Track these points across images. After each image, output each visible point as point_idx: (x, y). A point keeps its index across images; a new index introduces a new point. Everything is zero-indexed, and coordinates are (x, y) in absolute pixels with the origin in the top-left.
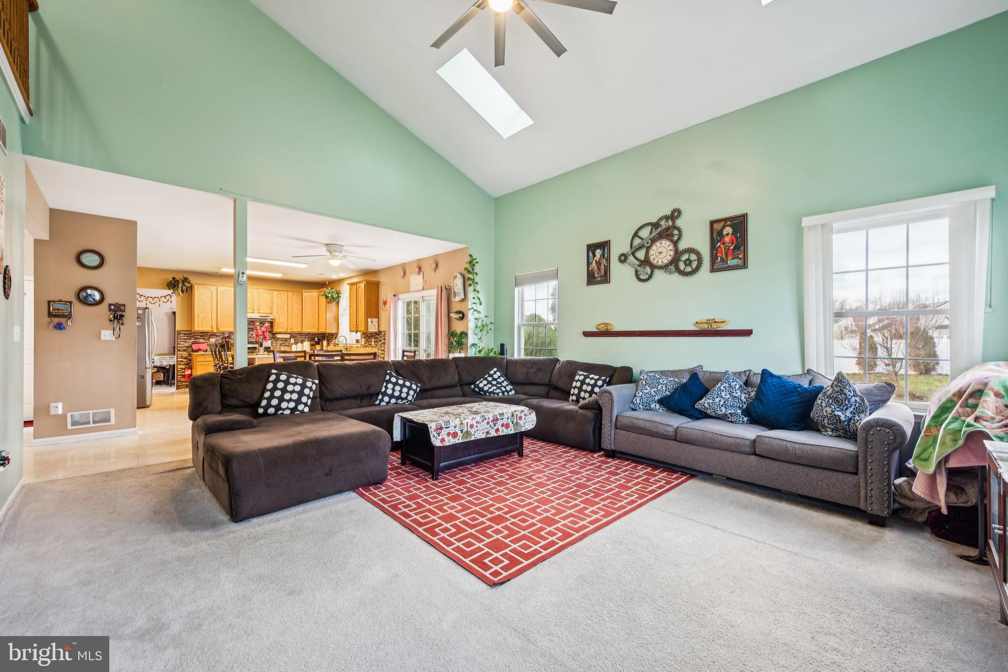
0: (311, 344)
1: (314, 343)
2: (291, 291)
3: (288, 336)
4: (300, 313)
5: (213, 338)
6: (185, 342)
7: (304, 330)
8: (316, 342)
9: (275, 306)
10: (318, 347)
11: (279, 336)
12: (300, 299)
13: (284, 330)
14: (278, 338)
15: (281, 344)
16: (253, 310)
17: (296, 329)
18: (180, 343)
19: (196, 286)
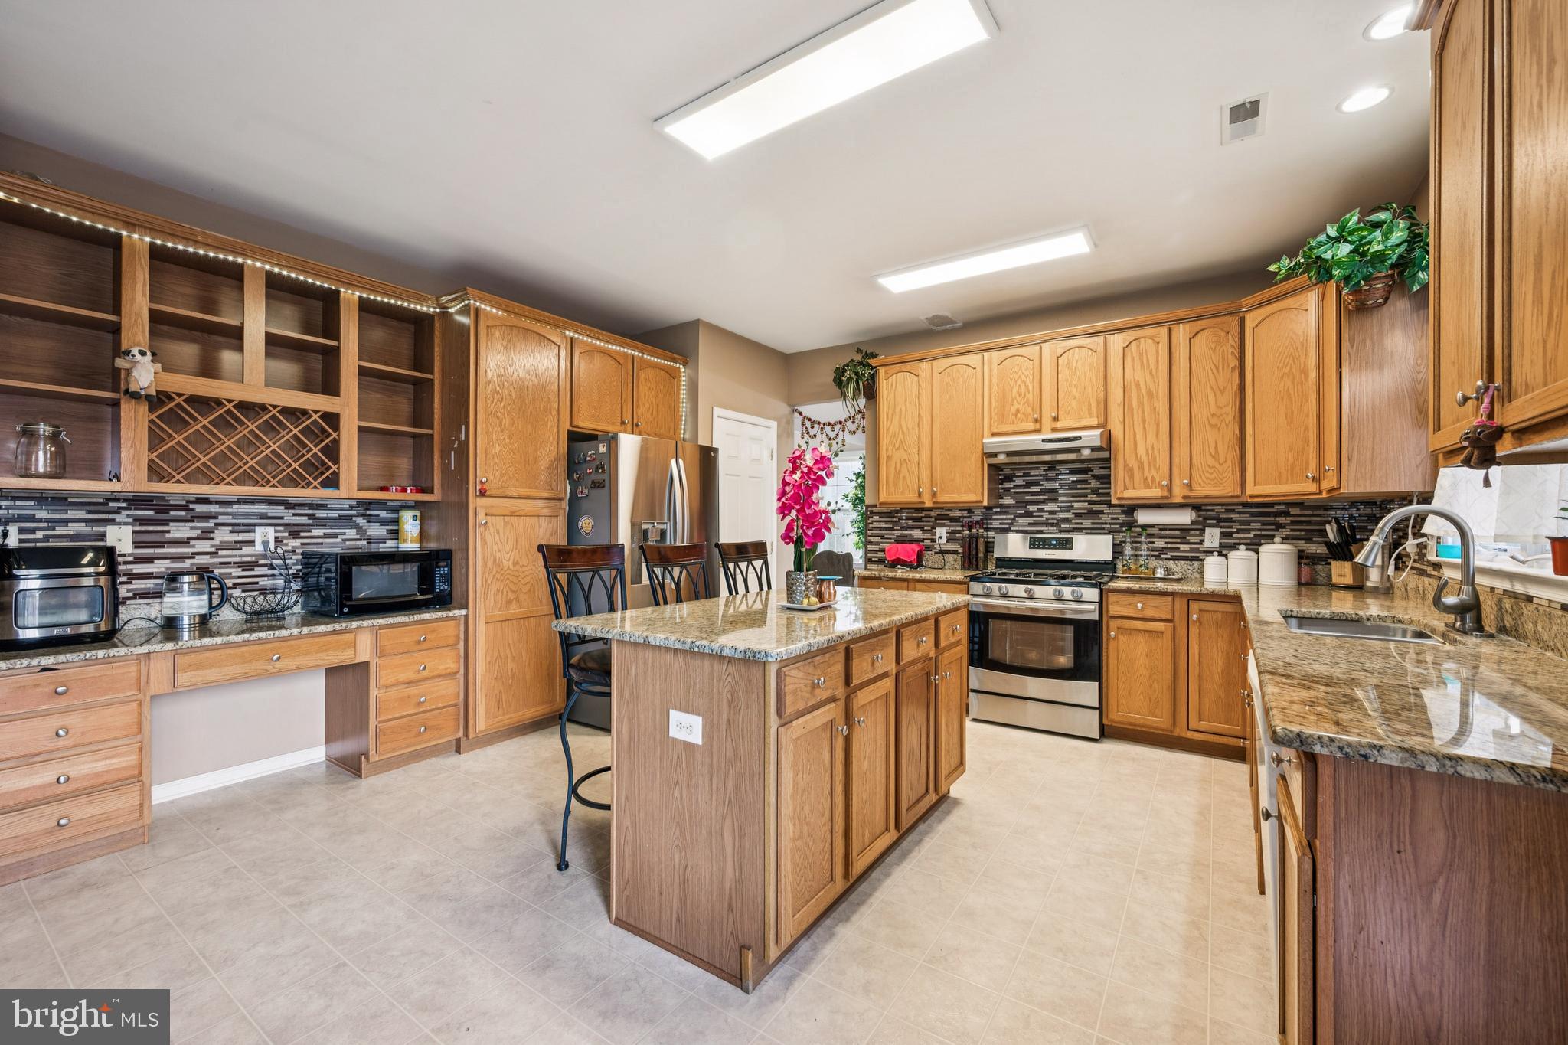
0: (1301, 555)
1: (1321, 550)
2: (1185, 320)
3: (1184, 518)
4: (1230, 411)
5: (943, 525)
6: (882, 537)
7: (1250, 490)
8: (1328, 544)
9: (1116, 395)
10: (1341, 572)
11: (1143, 517)
12: (1232, 341)
13: (1155, 493)
14: (1145, 527)
15: (1162, 551)
16: (1036, 421)
17: (1216, 486)
18: (873, 539)
19: (882, 371)
